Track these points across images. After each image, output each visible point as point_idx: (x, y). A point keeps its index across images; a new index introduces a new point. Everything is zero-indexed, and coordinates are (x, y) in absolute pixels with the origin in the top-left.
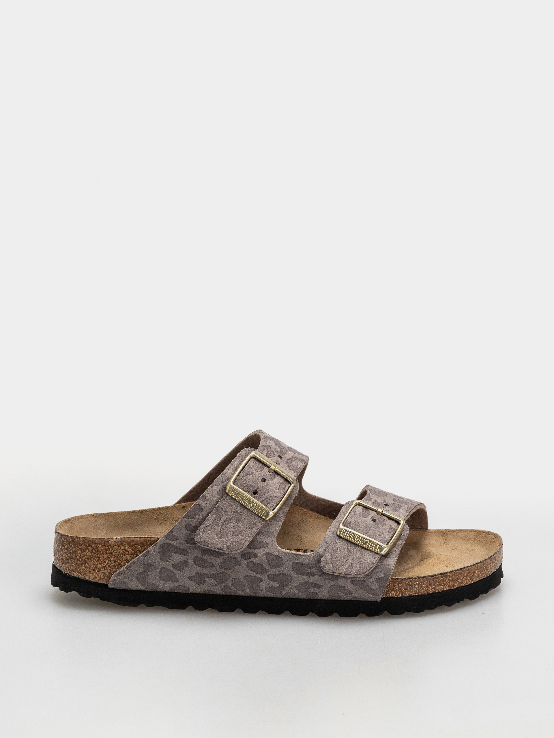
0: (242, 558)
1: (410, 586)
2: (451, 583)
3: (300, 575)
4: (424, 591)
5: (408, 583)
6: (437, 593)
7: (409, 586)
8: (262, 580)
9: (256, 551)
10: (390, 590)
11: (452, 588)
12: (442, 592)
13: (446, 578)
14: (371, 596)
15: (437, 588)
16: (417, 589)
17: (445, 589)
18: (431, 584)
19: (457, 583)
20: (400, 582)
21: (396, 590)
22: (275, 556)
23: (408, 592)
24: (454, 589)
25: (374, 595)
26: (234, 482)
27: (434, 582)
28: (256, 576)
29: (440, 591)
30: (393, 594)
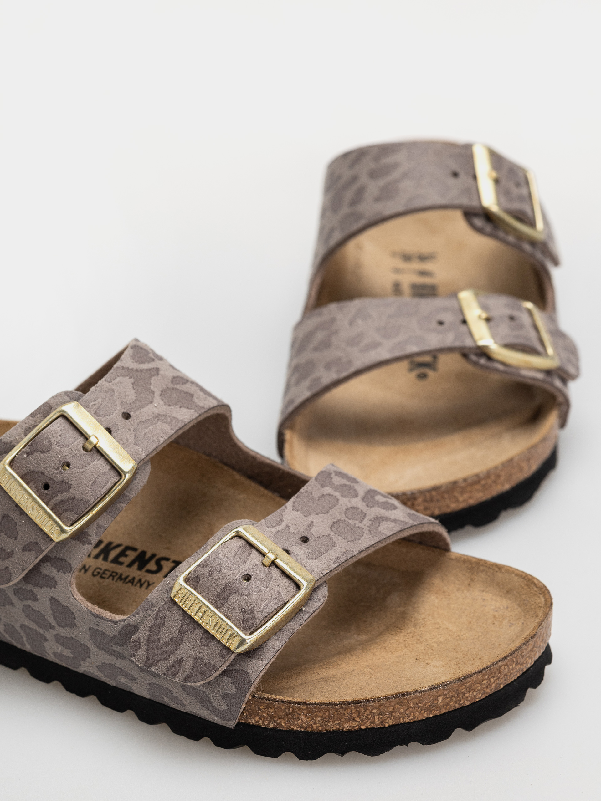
0: (15, 594)
1: (290, 714)
2: (376, 717)
3: (102, 650)
4: (318, 727)
5: (285, 710)
6: (346, 731)
7: (288, 715)
8: (46, 640)
9: (36, 590)
10: (252, 714)
11: (379, 726)
12: (356, 731)
13: (366, 710)
14: (216, 718)
15: (346, 725)
16: (302, 721)
17: (363, 727)
18: (331, 717)
19: (391, 719)
20: (272, 706)
21: (263, 717)
22: (65, 606)
23: (286, 724)
24: (385, 727)
25: (221, 718)
26: (11, 464)
27: (338, 714)
28: (38, 630)
29: (353, 730)
30: (258, 722)
